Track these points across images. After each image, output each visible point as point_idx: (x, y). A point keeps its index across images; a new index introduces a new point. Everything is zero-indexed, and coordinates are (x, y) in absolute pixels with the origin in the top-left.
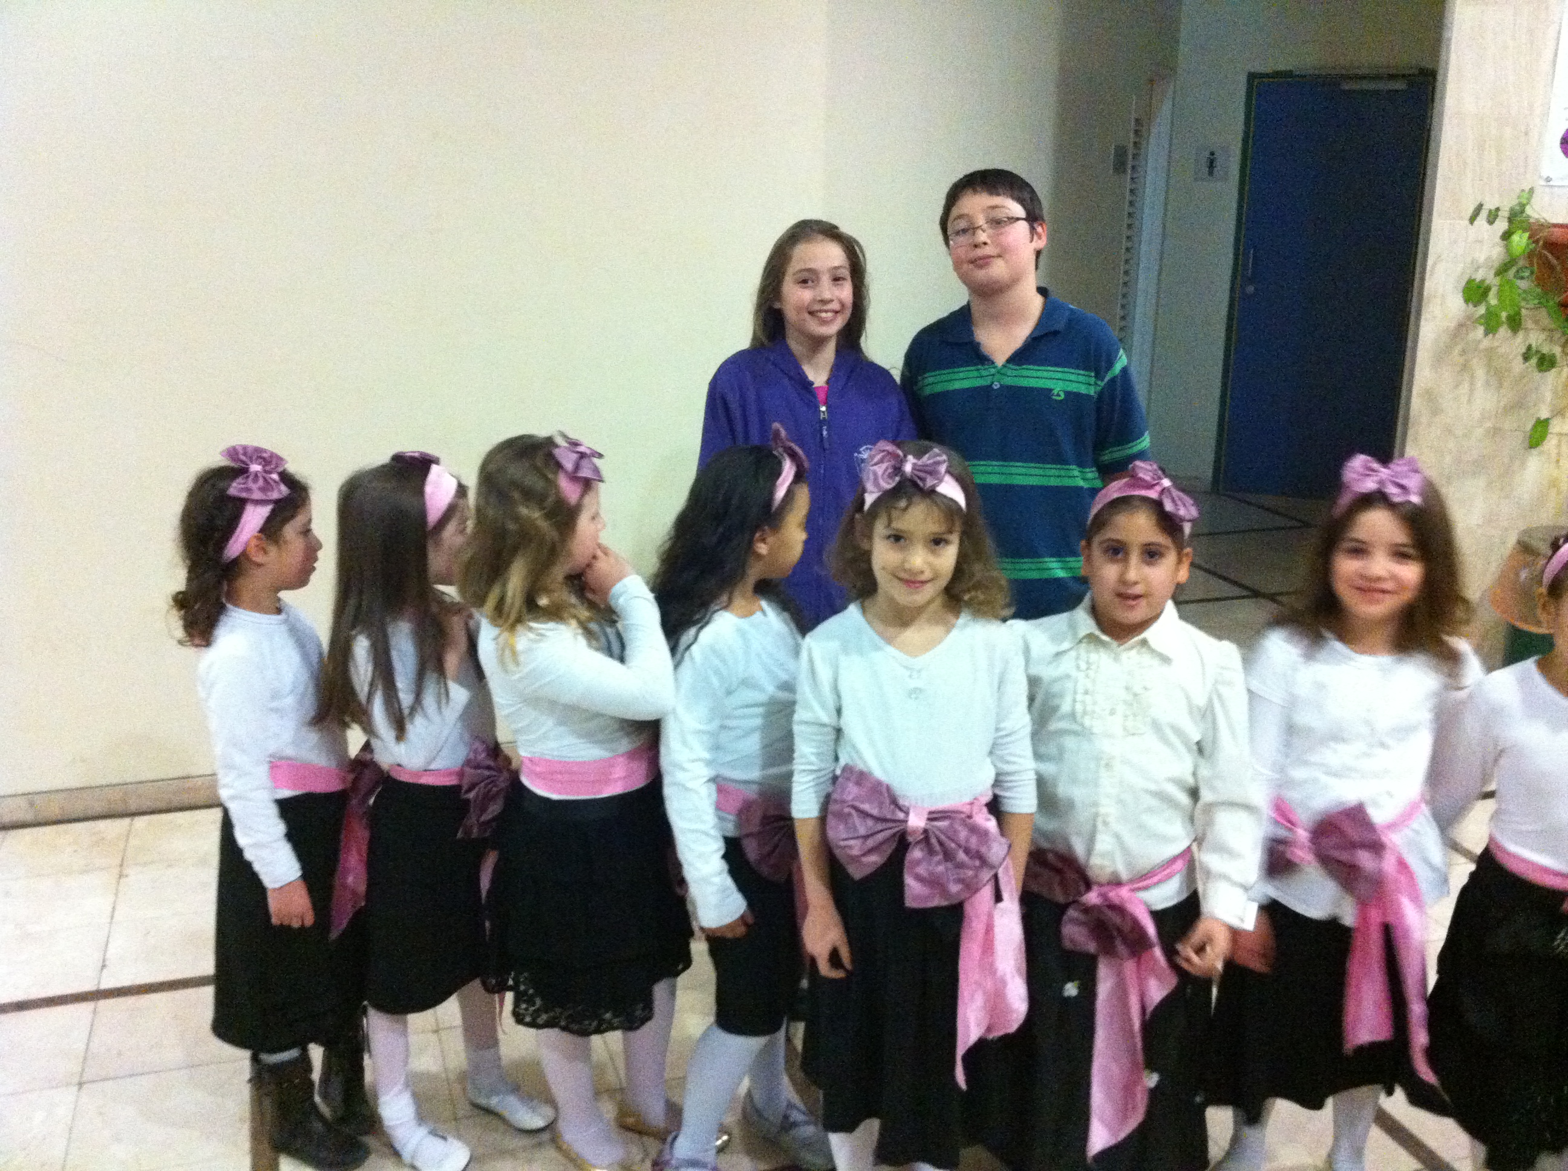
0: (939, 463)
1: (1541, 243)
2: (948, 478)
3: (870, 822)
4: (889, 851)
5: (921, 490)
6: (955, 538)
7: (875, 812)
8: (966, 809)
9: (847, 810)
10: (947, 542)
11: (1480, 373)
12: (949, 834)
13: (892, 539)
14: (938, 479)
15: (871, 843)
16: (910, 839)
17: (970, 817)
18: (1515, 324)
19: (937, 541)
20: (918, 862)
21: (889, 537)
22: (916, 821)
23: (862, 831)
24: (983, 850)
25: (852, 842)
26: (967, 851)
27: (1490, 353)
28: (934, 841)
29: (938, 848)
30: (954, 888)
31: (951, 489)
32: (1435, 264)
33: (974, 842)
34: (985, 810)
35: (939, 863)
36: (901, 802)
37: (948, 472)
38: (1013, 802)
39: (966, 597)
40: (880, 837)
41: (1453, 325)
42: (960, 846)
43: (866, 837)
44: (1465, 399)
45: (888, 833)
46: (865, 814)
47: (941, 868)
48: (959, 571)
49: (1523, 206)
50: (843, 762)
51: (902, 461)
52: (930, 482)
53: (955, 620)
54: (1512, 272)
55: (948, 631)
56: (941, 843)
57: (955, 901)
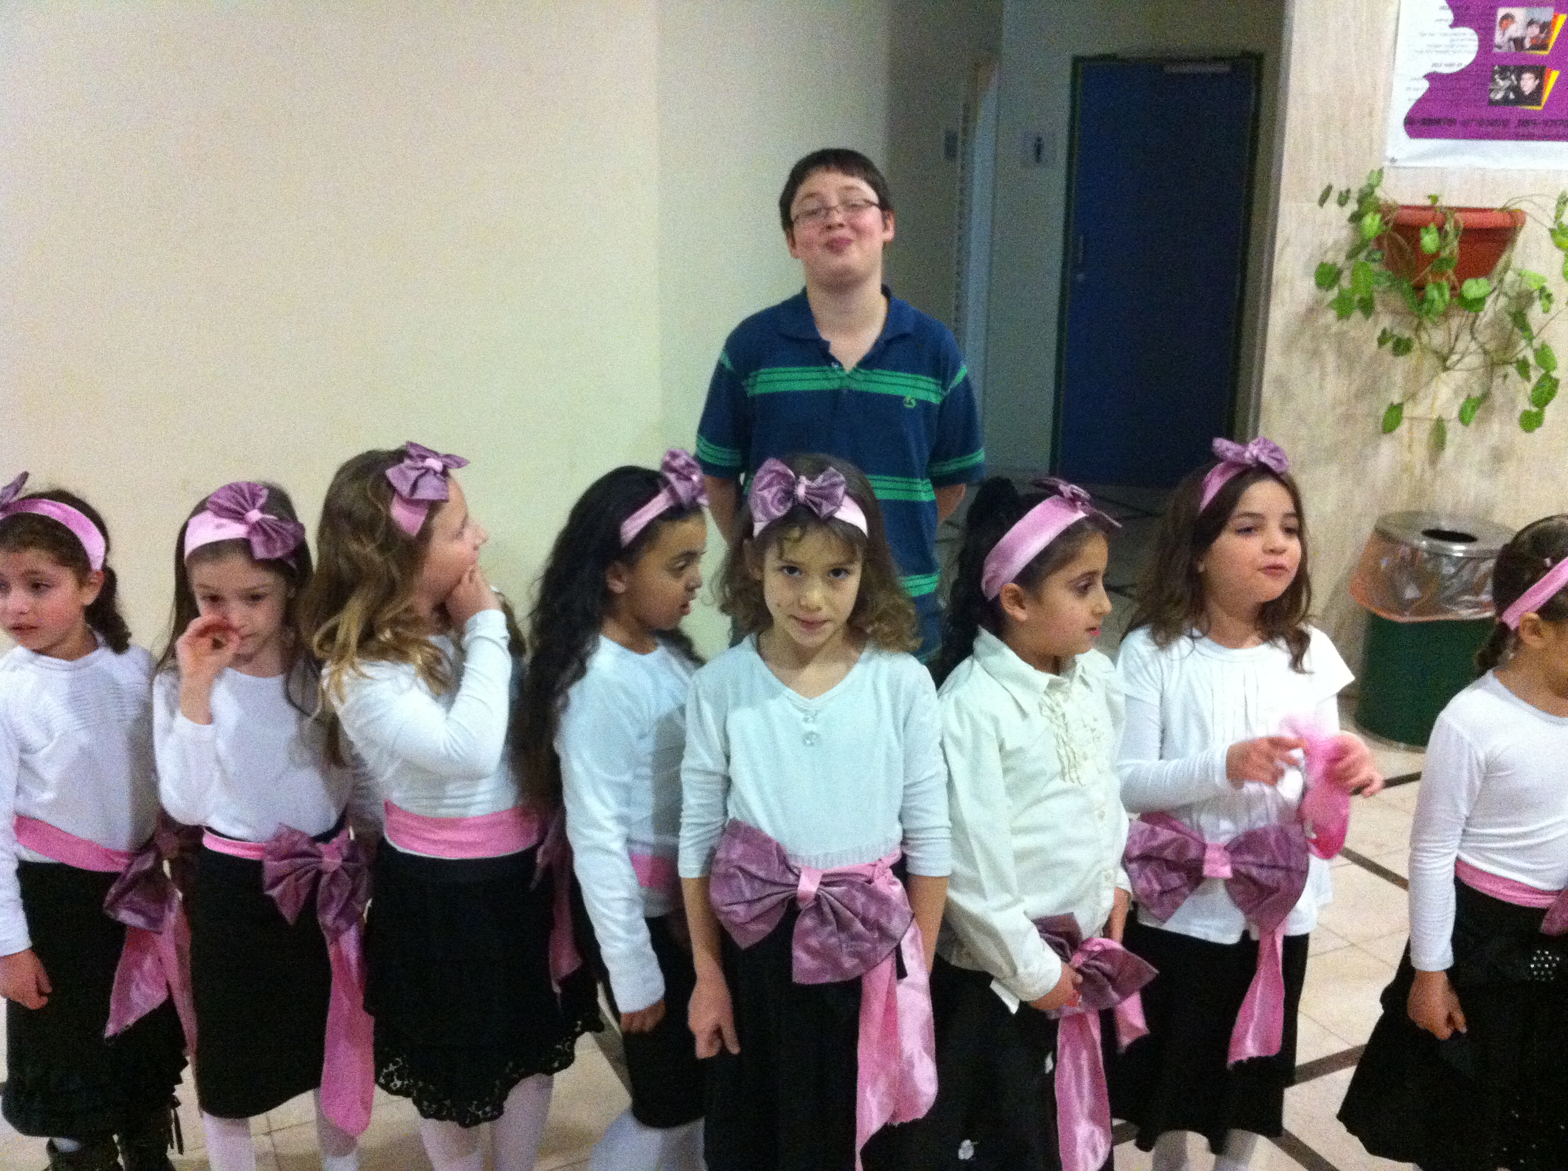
0: (834, 485)
1: (1391, 224)
2: (847, 502)
3: (757, 884)
4: (777, 920)
5: (815, 517)
6: (857, 569)
7: (761, 874)
8: (868, 872)
9: (732, 870)
10: (848, 572)
11: (1331, 360)
12: (846, 901)
13: (786, 571)
14: (835, 504)
15: (758, 908)
16: (801, 905)
17: (870, 881)
18: (1367, 307)
19: (837, 571)
20: (808, 933)
21: (781, 569)
22: (808, 885)
23: (748, 895)
24: (883, 920)
25: (735, 908)
26: (864, 921)
27: (1341, 336)
28: (827, 909)
29: (831, 917)
30: (848, 963)
31: (852, 515)
32: (1282, 250)
33: (873, 911)
34: (890, 872)
35: (832, 934)
36: (792, 863)
37: (847, 493)
38: (919, 863)
39: (869, 630)
40: (768, 902)
41: (1302, 309)
42: (856, 915)
43: (750, 903)
44: (1315, 386)
45: (775, 899)
46: (751, 877)
47: (833, 940)
48: (862, 603)
49: (1372, 187)
50: (731, 816)
51: (795, 483)
52: (826, 509)
53: (857, 656)
54: (1362, 256)
55: (849, 668)
56: (835, 912)
57: (852, 977)
